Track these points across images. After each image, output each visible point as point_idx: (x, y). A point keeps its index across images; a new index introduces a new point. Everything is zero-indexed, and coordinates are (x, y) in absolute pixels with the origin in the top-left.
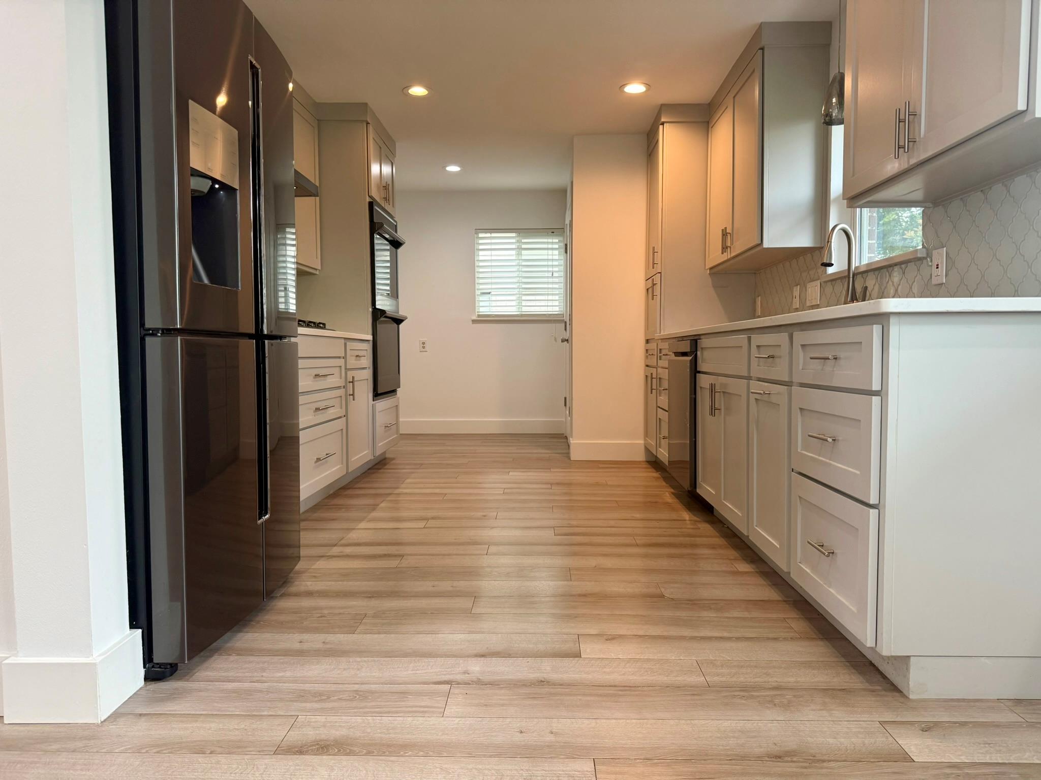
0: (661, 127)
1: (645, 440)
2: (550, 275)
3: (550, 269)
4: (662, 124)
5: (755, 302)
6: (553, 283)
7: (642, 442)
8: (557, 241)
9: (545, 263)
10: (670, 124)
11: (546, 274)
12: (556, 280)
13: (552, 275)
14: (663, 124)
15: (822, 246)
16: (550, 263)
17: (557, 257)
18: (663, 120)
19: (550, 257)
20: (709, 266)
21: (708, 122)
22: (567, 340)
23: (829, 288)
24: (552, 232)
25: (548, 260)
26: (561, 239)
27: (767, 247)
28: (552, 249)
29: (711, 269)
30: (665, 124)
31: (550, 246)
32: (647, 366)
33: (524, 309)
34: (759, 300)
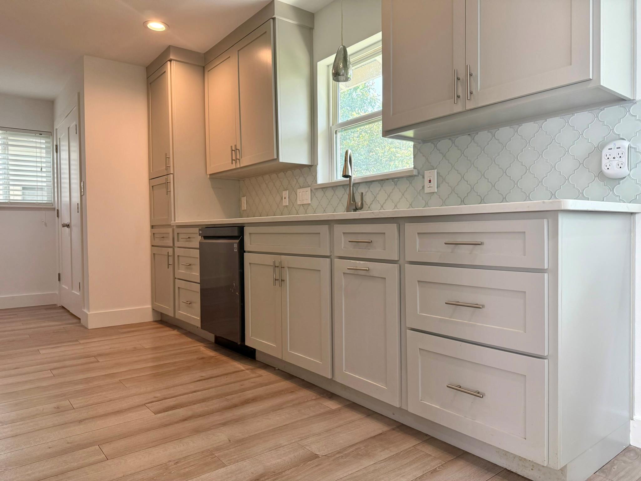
0: (169, 63)
1: (152, 304)
2: (39, 169)
3: (39, 165)
4: (169, 61)
5: (240, 201)
6: (42, 177)
7: (150, 306)
8: (44, 141)
9: (34, 159)
10: (176, 62)
11: (35, 169)
12: (44, 175)
13: (41, 170)
14: (170, 61)
15: (313, 164)
16: (38, 160)
17: (44, 155)
18: (171, 57)
19: (38, 155)
20: (209, 172)
21: (204, 67)
22: (68, 225)
23: (319, 194)
24: (40, 133)
25: (36, 157)
26: (48, 140)
27: (281, 161)
28: (41, 148)
29: (210, 175)
30: (172, 61)
31: (38, 145)
32: (153, 246)
33: (12, 198)
34: (244, 200)
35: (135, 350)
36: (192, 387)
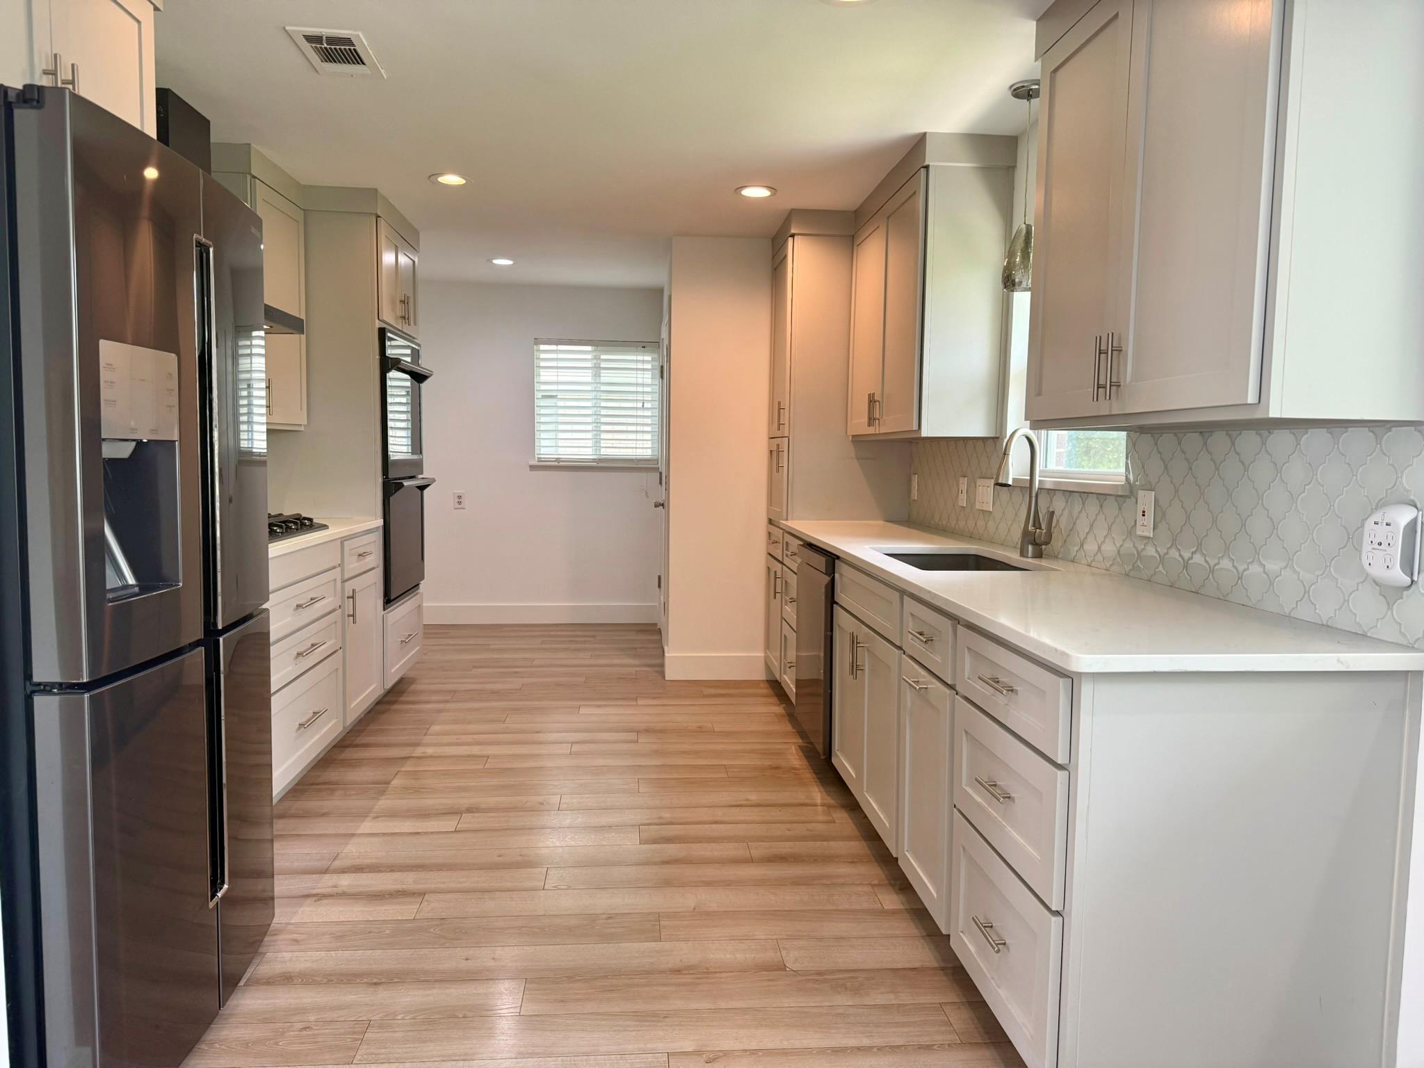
0: (790, 240)
1: (765, 652)
2: (640, 405)
3: (640, 397)
4: (790, 236)
5: (909, 482)
6: (644, 417)
7: (761, 654)
8: (649, 358)
9: (633, 389)
10: (802, 237)
11: (634, 405)
12: (648, 413)
13: (643, 406)
14: (793, 236)
16: (640, 389)
17: (649, 381)
18: (793, 231)
19: (640, 381)
20: (850, 433)
21: (853, 236)
22: (663, 505)
24: (643, 345)
25: (637, 385)
26: (656, 356)
27: (925, 436)
28: (644, 370)
29: (853, 436)
30: (796, 237)
31: (640, 366)
32: (770, 554)
33: (603, 451)
34: (915, 479)
35: (700, 731)
36: (719, 814)
